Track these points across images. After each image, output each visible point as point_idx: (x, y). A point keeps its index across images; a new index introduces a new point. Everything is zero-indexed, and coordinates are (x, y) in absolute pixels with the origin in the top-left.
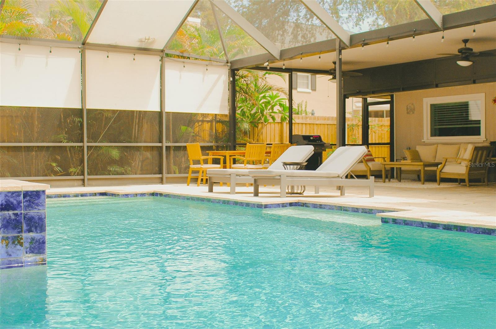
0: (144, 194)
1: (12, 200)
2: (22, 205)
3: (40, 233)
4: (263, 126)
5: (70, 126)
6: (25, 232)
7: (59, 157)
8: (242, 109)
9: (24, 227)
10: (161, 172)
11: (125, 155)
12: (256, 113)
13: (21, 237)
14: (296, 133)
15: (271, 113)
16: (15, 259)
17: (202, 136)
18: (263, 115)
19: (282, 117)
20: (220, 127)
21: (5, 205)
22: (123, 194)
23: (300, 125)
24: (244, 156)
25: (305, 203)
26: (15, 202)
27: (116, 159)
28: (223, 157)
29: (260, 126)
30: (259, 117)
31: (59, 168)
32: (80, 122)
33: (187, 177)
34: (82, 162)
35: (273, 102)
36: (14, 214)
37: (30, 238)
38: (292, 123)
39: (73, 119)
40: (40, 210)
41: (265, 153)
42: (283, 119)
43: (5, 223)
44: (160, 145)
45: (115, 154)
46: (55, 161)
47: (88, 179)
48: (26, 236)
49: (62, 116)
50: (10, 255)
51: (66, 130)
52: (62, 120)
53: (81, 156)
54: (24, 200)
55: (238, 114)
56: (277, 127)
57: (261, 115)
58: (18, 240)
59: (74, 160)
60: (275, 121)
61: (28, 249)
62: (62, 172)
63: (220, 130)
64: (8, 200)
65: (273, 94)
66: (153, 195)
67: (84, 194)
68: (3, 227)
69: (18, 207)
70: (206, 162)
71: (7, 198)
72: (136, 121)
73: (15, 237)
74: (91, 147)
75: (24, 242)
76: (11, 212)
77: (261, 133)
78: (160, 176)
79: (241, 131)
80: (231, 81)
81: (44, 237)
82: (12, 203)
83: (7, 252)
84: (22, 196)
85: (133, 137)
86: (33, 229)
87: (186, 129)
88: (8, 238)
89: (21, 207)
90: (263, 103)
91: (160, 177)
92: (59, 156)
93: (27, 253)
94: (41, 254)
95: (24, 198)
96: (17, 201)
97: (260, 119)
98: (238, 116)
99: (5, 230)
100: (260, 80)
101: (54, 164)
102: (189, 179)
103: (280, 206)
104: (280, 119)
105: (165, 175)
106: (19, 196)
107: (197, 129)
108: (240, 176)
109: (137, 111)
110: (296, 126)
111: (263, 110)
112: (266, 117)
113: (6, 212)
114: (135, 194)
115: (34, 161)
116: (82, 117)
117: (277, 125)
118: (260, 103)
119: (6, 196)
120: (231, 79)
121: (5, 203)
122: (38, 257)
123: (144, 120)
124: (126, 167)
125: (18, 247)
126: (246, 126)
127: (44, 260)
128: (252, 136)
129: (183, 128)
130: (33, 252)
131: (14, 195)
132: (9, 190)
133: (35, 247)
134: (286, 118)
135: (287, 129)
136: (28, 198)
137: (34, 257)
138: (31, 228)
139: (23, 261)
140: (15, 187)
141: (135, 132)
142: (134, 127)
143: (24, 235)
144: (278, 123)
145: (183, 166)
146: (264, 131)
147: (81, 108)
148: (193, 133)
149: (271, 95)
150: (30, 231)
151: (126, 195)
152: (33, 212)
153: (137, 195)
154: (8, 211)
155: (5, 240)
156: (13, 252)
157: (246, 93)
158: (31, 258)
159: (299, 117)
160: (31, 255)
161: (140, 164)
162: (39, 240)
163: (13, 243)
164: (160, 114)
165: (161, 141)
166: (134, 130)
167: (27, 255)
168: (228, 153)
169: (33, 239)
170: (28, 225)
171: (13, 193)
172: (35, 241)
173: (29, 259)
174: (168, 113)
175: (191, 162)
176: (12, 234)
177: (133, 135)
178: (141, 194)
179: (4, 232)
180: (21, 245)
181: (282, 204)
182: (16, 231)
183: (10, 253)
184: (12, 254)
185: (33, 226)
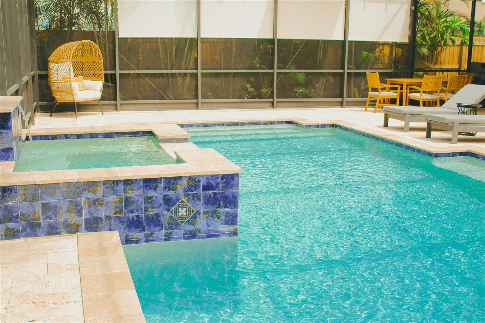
0: (325, 125)
1: (212, 182)
2: (220, 186)
3: (234, 208)
4: (442, 49)
5: (263, 52)
6: (222, 208)
7: (252, 80)
8: (422, 33)
9: (221, 203)
10: (341, 96)
11: (310, 78)
12: (435, 36)
13: (218, 211)
14: (476, 61)
15: (451, 36)
16: (213, 229)
17: (382, 60)
18: (443, 38)
19: (462, 40)
20: (399, 51)
21: (207, 186)
22: (307, 125)
23: (480, 48)
24: (420, 87)
25: (476, 154)
26: (214, 184)
27: (301, 82)
28: (400, 87)
29: (439, 48)
30: (439, 40)
31: (252, 89)
32: (271, 48)
33: (366, 101)
34: (272, 84)
35: (454, 26)
36: (213, 193)
37: (226, 212)
38: (472, 46)
39: (266, 46)
40: (234, 190)
41: (441, 83)
42: (463, 43)
43: (206, 200)
44: (342, 71)
45: (301, 78)
46: (249, 82)
47: (277, 102)
48: (222, 211)
49: (256, 43)
50: (210, 226)
51: (260, 55)
52: (256, 47)
53: (271, 79)
54: (222, 182)
55: (418, 37)
56: (457, 49)
57: (441, 38)
58: (215, 213)
59: (266, 82)
60: (455, 44)
61: (224, 221)
62: (255, 93)
63: (400, 54)
64: (209, 182)
65: (454, 19)
66: (333, 127)
67: (273, 122)
68: (204, 204)
69: (216, 188)
70: (384, 89)
71: (208, 180)
72: (321, 47)
73: (214, 211)
74: (281, 73)
75: (221, 216)
76: (211, 192)
77: (440, 56)
78: (340, 99)
79: (420, 56)
80: (413, 10)
81: (237, 212)
82: (212, 184)
83: (207, 224)
84: (220, 178)
85: (318, 61)
86: (228, 205)
87: (368, 55)
88: (208, 212)
89: (219, 187)
90: (444, 27)
91: (340, 101)
92: (253, 78)
93: (222, 224)
94: (233, 225)
95: (222, 180)
96: (216, 183)
97: (440, 42)
98: (418, 39)
99: (206, 206)
100: (442, 6)
101: (248, 86)
102: (368, 103)
103: (449, 155)
104: (460, 42)
105: (346, 99)
106: (218, 178)
107: (377, 54)
108: (414, 116)
109: (322, 40)
110: (477, 48)
111: (444, 34)
112: (446, 40)
113: (207, 192)
114: (317, 125)
115: (232, 82)
116: (274, 44)
117: (456, 47)
118: (441, 26)
119: (207, 178)
120: (413, 8)
121: (206, 184)
122: (232, 228)
123: (328, 45)
124: (310, 89)
125: (216, 219)
126: (425, 51)
127: (236, 230)
128: (430, 61)
129: (365, 54)
130: (227, 224)
131: (213, 178)
132: (209, 174)
133: (229, 219)
134: (466, 43)
135: (466, 51)
136: (225, 180)
137: (228, 228)
138: (226, 204)
139: (219, 230)
140: (214, 171)
141: (320, 57)
142: (319, 52)
143: (221, 210)
144: (458, 45)
145: (363, 88)
146: (443, 54)
147: (273, 38)
148: (374, 58)
149: (453, 20)
150: (225, 207)
151: (309, 126)
152: (229, 192)
153: (318, 126)
154: (209, 190)
155: (206, 214)
156: (212, 224)
157: (427, 19)
158: (226, 228)
159: (480, 39)
160: (226, 226)
161: (323, 86)
162: (233, 214)
163: (212, 216)
164: (343, 42)
165: (343, 68)
166: (319, 55)
167: (223, 226)
168: (405, 81)
169: (227, 213)
170: (224, 202)
171: (212, 176)
172: (229, 215)
173: (224, 229)
174: (351, 42)
175: (370, 89)
176: (211, 209)
177: (318, 59)
178: (322, 125)
179: (205, 208)
180: (218, 218)
181: (452, 153)
182: (215, 206)
183: (209, 224)
184: (211, 225)
185: (228, 203)
